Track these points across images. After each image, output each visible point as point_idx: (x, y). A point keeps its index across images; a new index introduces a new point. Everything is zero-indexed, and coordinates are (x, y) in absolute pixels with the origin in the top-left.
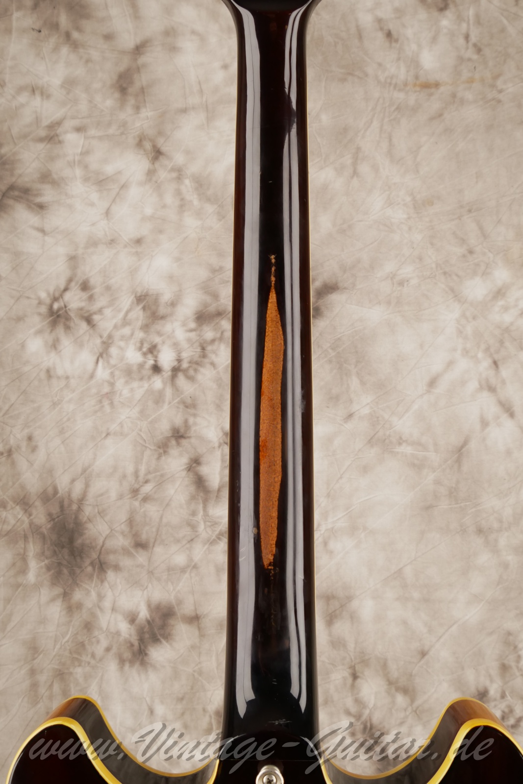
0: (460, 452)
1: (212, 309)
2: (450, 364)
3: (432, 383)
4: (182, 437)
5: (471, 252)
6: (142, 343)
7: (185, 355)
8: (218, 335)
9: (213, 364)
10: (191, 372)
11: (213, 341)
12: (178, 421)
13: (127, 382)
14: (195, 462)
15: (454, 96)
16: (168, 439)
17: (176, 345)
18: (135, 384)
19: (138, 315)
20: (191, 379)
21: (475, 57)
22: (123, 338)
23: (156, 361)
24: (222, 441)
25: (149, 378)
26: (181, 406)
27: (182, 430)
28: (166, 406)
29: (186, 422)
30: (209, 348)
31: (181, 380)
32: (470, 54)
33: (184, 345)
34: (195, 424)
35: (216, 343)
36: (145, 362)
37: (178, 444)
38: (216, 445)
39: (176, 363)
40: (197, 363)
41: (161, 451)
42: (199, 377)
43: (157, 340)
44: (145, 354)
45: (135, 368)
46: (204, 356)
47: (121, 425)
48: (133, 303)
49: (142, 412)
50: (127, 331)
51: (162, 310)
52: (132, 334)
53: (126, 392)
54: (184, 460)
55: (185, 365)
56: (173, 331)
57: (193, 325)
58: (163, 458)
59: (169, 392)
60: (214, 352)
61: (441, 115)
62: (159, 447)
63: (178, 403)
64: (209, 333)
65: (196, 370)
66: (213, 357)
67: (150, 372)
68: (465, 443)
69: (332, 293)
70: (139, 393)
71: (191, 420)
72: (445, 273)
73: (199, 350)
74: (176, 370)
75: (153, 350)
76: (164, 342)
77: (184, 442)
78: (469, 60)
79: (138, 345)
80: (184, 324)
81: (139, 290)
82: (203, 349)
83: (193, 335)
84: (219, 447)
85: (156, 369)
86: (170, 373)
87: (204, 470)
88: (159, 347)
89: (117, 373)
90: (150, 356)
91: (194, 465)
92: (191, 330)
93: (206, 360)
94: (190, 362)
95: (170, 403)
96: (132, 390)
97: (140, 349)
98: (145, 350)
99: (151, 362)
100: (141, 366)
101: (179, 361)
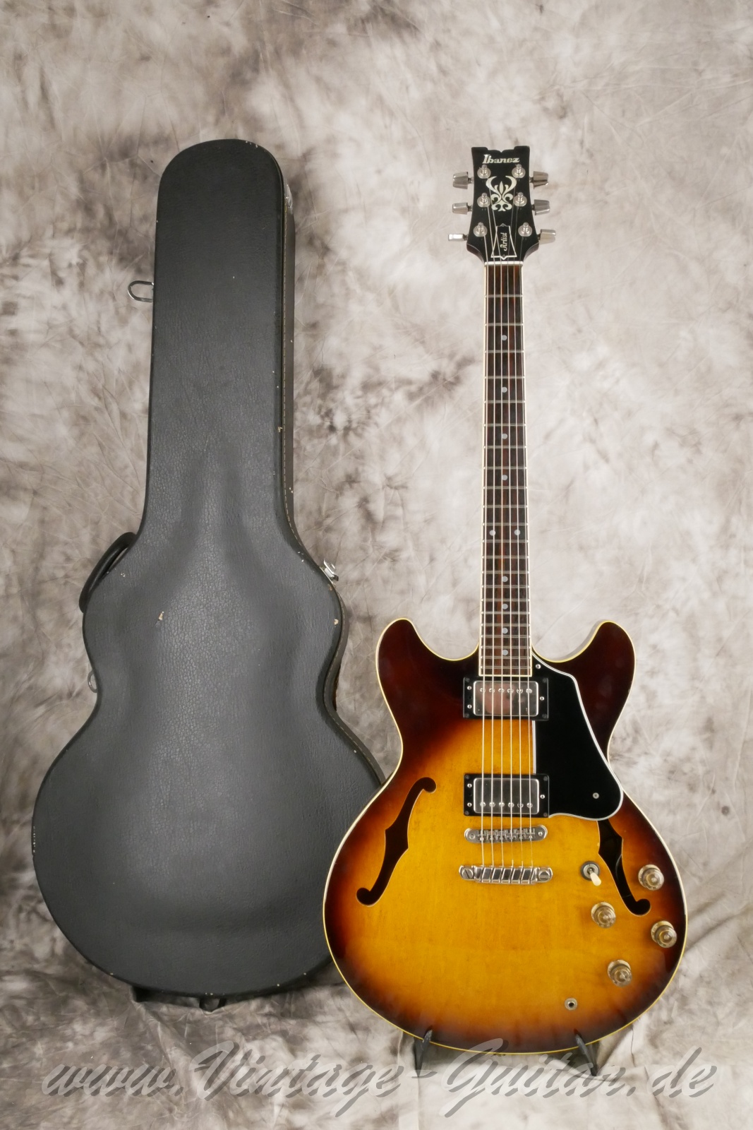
0: (567, 489)
1: (375, 379)
2: (562, 421)
3: (547, 436)
4: (354, 481)
5: (580, 331)
6: (320, 407)
7: (354, 417)
8: (380, 401)
9: (376, 424)
10: (359, 431)
11: (376, 406)
12: (351, 470)
13: (310, 439)
14: (364, 502)
15: (569, 196)
16: (343, 484)
17: (346, 410)
18: (316, 441)
19: (315, 385)
20: (359, 436)
21: (588, 161)
22: (305, 405)
23: (331, 422)
24: (385, 484)
25: (327, 436)
26: (353, 458)
27: (353, 476)
28: (340, 458)
29: (357, 469)
30: (373, 411)
31: (352, 437)
32: (584, 158)
33: (354, 409)
34: (363, 471)
35: (379, 407)
36: (323, 424)
37: (351, 487)
38: (381, 487)
39: (347, 424)
40: (364, 423)
41: (338, 492)
42: (366, 434)
43: (332, 405)
44: (322, 417)
45: (315, 428)
46: (369, 418)
47: (307, 473)
48: (311, 376)
49: (323, 462)
50: (307, 399)
51: (335, 382)
52: (312, 402)
53: (309, 448)
54: (356, 500)
55: (354, 425)
56: (344, 399)
57: (359, 393)
58: (340, 498)
59: (342, 447)
60: (378, 415)
61: (558, 213)
62: (337, 490)
63: (350, 455)
64: (373, 400)
65: (363, 429)
66: (376, 419)
67: (328, 431)
68: (572, 483)
69: (469, 365)
70: (320, 448)
71: (360, 469)
72: (559, 348)
73: (365, 413)
74: (347, 429)
75: (329, 414)
76: (337, 408)
77: (355, 485)
78: (583, 164)
79: (317, 410)
80: (353, 392)
81: (316, 365)
82: (369, 412)
83: (360, 401)
84: (383, 488)
85: (332, 429)
86: (342, 432)
87: (372, 507)
88: (334, 411)
89: (301, 432)
90: (326, 419)
91: (364, 503)
92: (358, 397)
93: (371, 421)
94: (358, 423)
95: (344, 455)
96: (313, 446)
97: (319, 413)
98: (322, 413)
99: (327, 423)
100: (320, 426)
101: (350, 421)
